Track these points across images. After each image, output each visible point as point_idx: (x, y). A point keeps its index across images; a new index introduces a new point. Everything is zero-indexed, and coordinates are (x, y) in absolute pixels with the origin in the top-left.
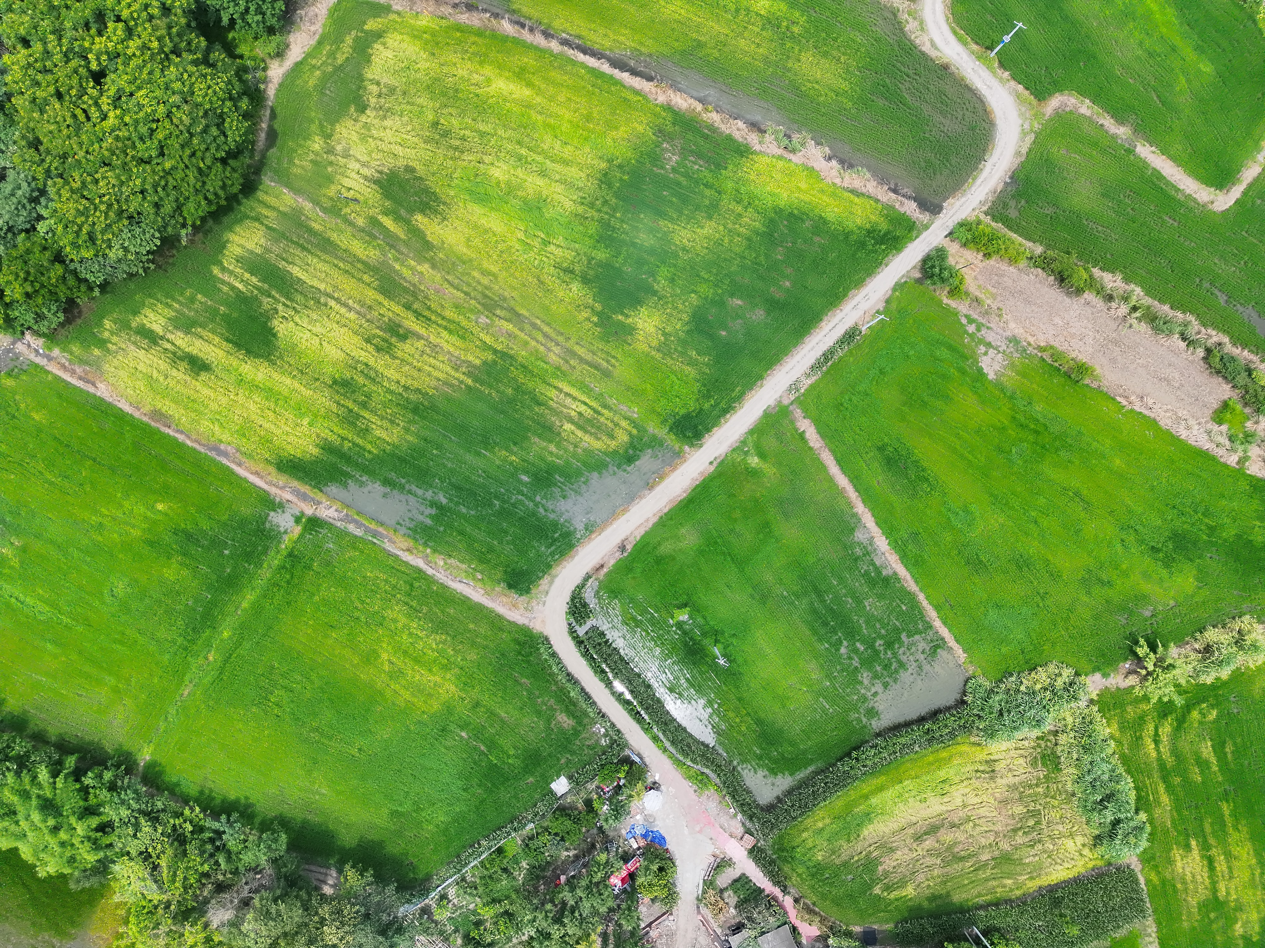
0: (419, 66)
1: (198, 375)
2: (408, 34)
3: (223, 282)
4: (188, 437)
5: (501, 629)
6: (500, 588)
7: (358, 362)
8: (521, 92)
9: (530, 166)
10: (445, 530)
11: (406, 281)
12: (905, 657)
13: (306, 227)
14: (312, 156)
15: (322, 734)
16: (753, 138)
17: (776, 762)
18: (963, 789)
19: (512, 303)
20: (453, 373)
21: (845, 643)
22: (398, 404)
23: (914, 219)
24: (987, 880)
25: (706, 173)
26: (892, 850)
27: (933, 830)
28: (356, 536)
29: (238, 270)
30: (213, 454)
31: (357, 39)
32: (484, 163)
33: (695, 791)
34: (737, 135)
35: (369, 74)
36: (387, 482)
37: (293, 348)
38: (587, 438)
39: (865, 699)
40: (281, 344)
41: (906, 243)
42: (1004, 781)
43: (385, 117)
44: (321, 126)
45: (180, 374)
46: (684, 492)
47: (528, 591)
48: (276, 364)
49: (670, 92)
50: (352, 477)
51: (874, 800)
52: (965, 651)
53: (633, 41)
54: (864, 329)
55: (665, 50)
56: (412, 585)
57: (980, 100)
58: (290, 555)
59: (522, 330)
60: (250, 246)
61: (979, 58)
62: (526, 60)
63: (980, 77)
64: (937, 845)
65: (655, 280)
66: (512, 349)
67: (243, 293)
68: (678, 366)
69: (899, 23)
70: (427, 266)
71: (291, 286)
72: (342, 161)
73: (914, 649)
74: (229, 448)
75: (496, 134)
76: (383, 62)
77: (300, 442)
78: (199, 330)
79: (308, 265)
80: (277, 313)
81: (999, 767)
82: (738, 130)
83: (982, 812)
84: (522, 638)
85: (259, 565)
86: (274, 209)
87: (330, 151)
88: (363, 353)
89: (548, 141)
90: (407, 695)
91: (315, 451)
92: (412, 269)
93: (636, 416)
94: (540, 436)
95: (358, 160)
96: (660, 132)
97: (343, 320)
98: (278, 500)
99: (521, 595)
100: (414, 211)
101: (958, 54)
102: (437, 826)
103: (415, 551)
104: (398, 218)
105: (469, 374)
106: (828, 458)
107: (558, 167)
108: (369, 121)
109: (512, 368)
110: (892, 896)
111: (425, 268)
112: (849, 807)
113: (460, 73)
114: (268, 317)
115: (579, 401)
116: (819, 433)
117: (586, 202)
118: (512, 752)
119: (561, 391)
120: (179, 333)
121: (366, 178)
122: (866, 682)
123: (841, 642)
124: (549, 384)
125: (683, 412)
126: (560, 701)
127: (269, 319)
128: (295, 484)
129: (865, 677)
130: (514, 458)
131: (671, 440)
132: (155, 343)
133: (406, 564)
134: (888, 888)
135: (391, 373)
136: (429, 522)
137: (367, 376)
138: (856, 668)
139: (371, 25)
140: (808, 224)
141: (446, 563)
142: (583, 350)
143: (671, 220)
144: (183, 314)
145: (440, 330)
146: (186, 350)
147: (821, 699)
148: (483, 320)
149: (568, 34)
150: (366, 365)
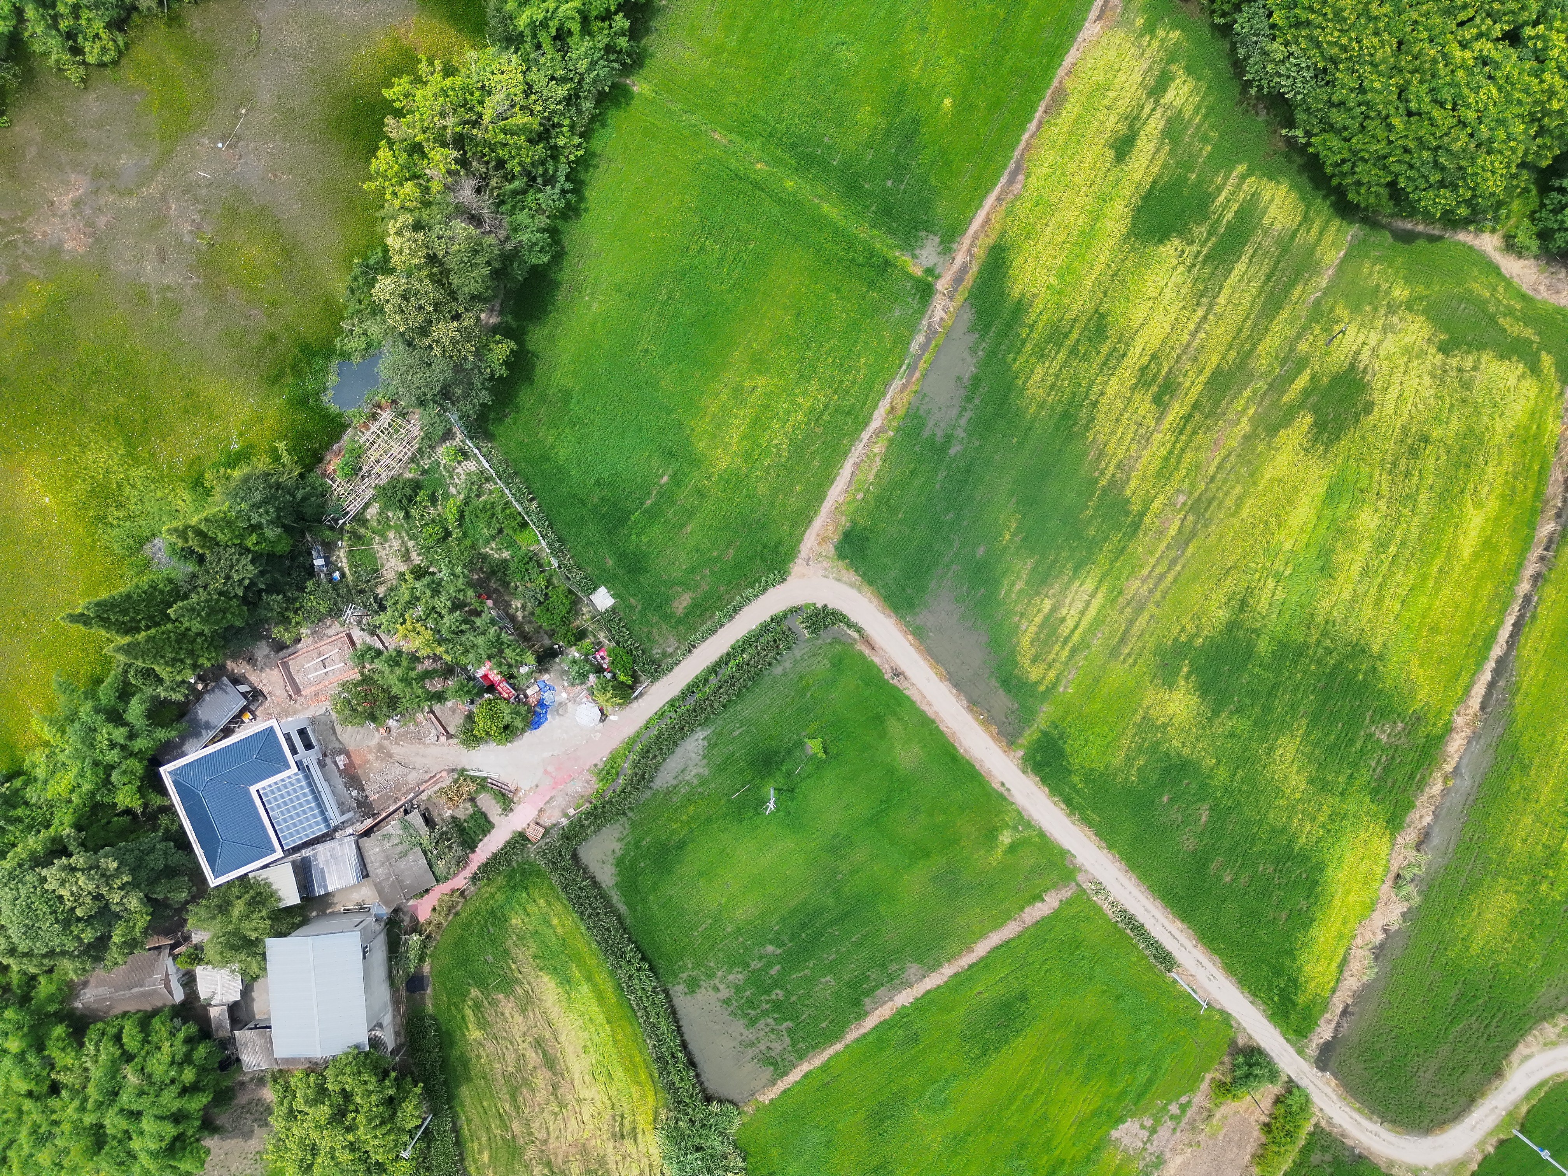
0: (1498, 419)
1: (1111, 147)
2: (1536, 405)
3: (1226, 178)
4: (1032, 136)
5: (794, 525)
6: (845, 522)
7: (1127, 345)
8: (1468, 546)
9: (1374, 556)
10: (915, 453)
11: (1228, 404)
12: (762, 1026)
13: (1296, 278)
14: (1384, 286)
15: (665, 304)
16: (1409, 836)
17: (633, 865)
18: (601, 1098)
19: (1201, 535)
20: (1114, 462)
21: (779, 951)
22: (1074, 394)
23: (1311, 1037)
24: (488, 1129)
25: (1367, 777)
26: (523, 1011)
27: (550, 1062)
28: (908, 344)
29: (1242, 195)
30: (1012, 166)
31: (1528, 342)
32: (1378, 499)
33: (596, 765)
34: (1413, 816)
35: (1486, 357)
36: (976, 381)
37: (1144, 263)
38: (1033, 629)
39: (710, 976)
40: (1150, 250)
41: (1281, 1027)
42: (610, 1150)
43: (1434, 377)
44: (1421, 299)
45: (1112, 124)
46: (965, 750)
47: (841, 556)
48: (1124, 243)
49: (1468, 732)
50: (983, 337)
51: (585, 989)
52: (771, 1100)
53: (1530, 685)
54: (1172, 974)
55: (1519, 724)
56: (848, 413)
57: (1458, 1116)
58: (887, 263)
59: (1168, 547)
60: (1272, 211)
61: (1510, 1114)
62: (1507, 552)
63: (1486, 1116)
64: (530, 1067)
65: (1233, 713)
66: (1145, 534)
67: (1213, 202)
68: (1125, 742)
69: (1552, 1016)
70: (1247, 429)
71: (1222, 261)
72: (1379, 323)
73: (773, 1037)
74: (1019, 186)
75: (1414, 514)
76: (1502, 375)
77: (1028, 275)
78: (1167, 148)
79: (1249, 282)
80: (1188, 244)
81: (628, 1143)
82: (1421, 817)
83: (572, 1124)
84: (783, 550)
85: (874, 224)
86: (1319, 240)
87: (1391, 309)
88: (1138, 350)
89: (1404, 579)
90: (714, 407)
91: (1016, 293)
92: (1244, 411)
93: (1061, 689)
94: (1034, 570)
95: (1380, 343)
96: (1419, 719)
97: (1179, 326)
98: (955, 246)
99: (836, 548)
100: (1316, 412)
101: (1514, 1089)
102: (552, 447)
103: (890, 417)
104: (1307, 393)
105: (1112, 481)
106: (1010, 930)
107: (1373, 592)
108: (1430, 357)
109: (1120, 535)
110: (469, 1013)
111: (1245, 426)
112: (576, 957)
113: (1490, 470)
114: (1183, 231)
115: (1080, 619)
116: (1043, 918)
117: (1329, 627)
118: (644, 539)
119: (1093, 595)
120: (1162, 123)
121: (1358, 353)
122: (731, 977)
123: (780, 947)
124: (1100, 582)
125: (1068, 749)
126: (706, 598)
127: (1181, 234)
128: (975, 268)
129: (737, 976)
130: (1007, 537)
131: (1030, 735)
132: (1150, 94)
133: (875, 407)
134: (477, 1006)
135: (1113, 387)
136: (926, 434)
137: (1109, 355)
138: (748, 965)
139: (1547, 360)
140: (1304, 905)
141: (875, 456)
142: (1144, 622)
143: (1308, 733)
144: (1186, 128)
145: (1168, 446)
146: (1142, 133)
147: (710, 921)
148: (1181, 499)
149: (1537, 603)
150: (1124, 355)
